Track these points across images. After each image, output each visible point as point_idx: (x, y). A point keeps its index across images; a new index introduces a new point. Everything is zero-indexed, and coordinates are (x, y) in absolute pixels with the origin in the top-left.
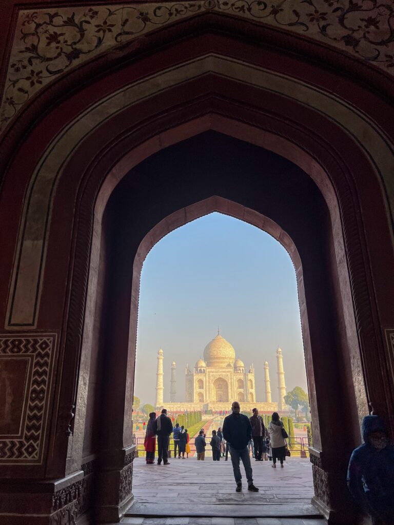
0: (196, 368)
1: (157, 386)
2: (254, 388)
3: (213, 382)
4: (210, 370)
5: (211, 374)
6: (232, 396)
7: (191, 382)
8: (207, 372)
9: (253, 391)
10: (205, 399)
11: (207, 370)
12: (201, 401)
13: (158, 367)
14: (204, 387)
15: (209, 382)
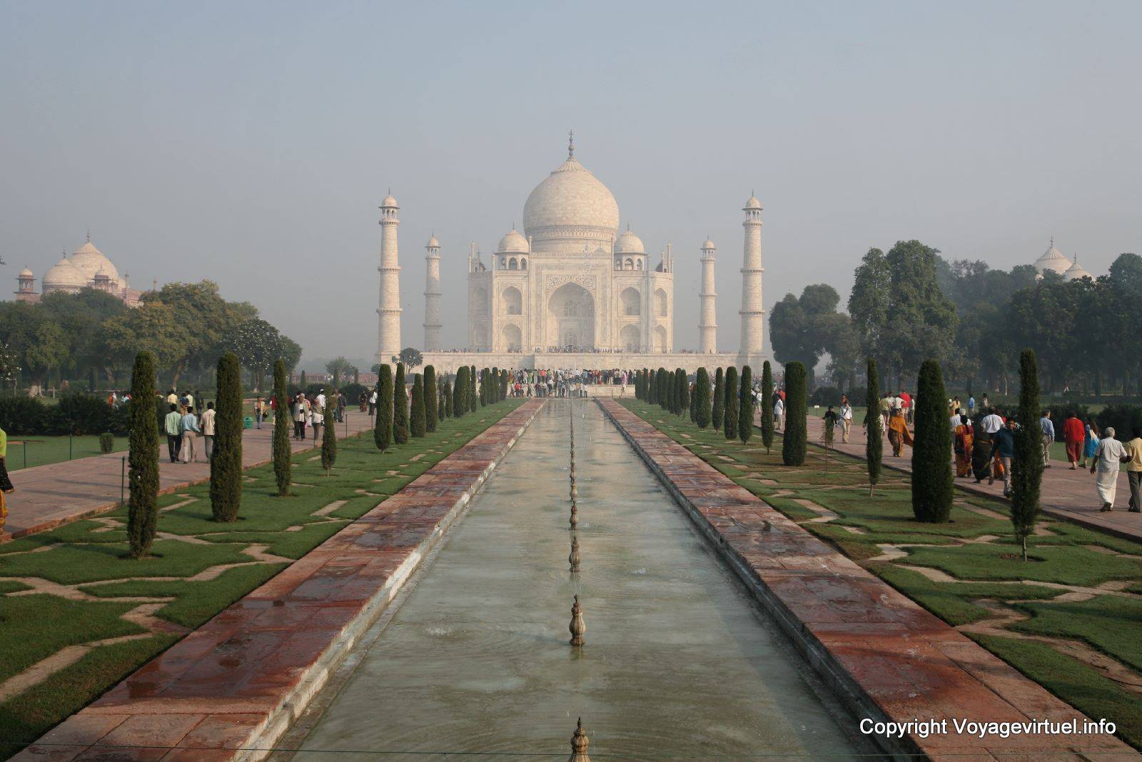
0: (501, 254)
1: (381, 302)
2: (670, 314)
3: (551, 294)
4: (542, 261)
5: (545, 272)
6: (604, 332)
7: (485, 294)
8: (533, 267)
9: (667, 322)
10: (524, 342)
11: (535, 262)
12: (514, 349)
13: (383, 248)
14: (524, 309)
15: (539, 297)
